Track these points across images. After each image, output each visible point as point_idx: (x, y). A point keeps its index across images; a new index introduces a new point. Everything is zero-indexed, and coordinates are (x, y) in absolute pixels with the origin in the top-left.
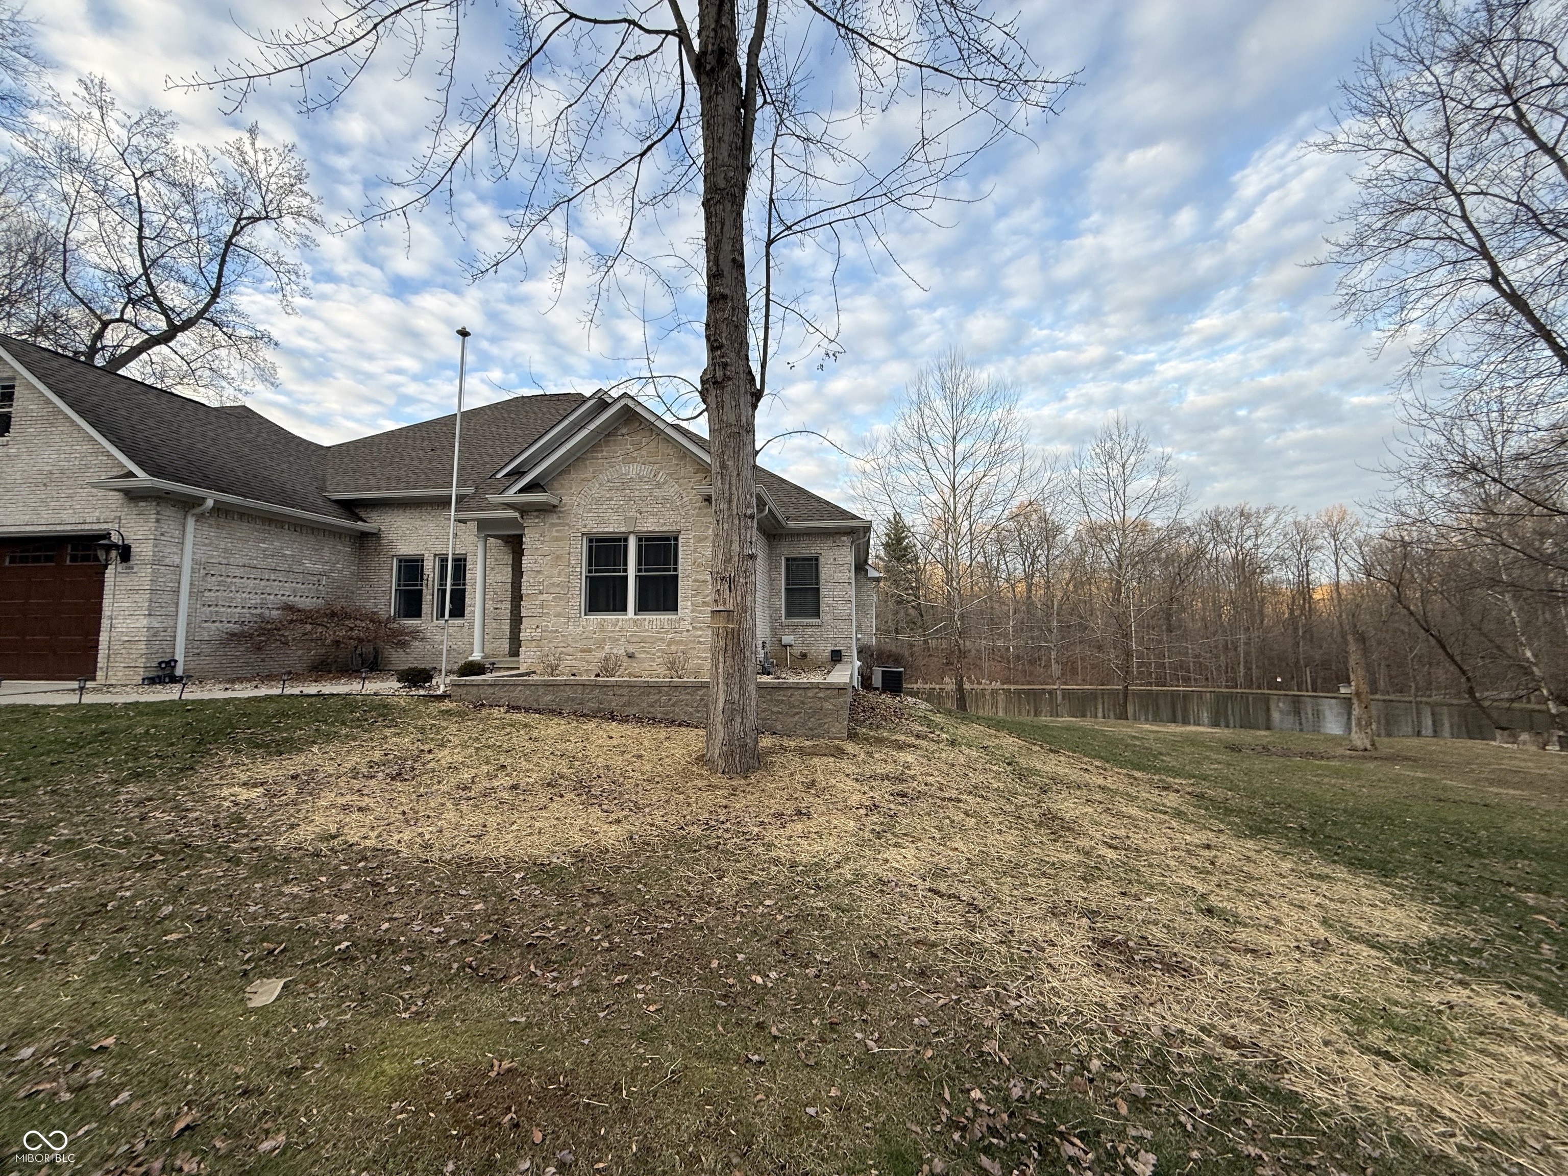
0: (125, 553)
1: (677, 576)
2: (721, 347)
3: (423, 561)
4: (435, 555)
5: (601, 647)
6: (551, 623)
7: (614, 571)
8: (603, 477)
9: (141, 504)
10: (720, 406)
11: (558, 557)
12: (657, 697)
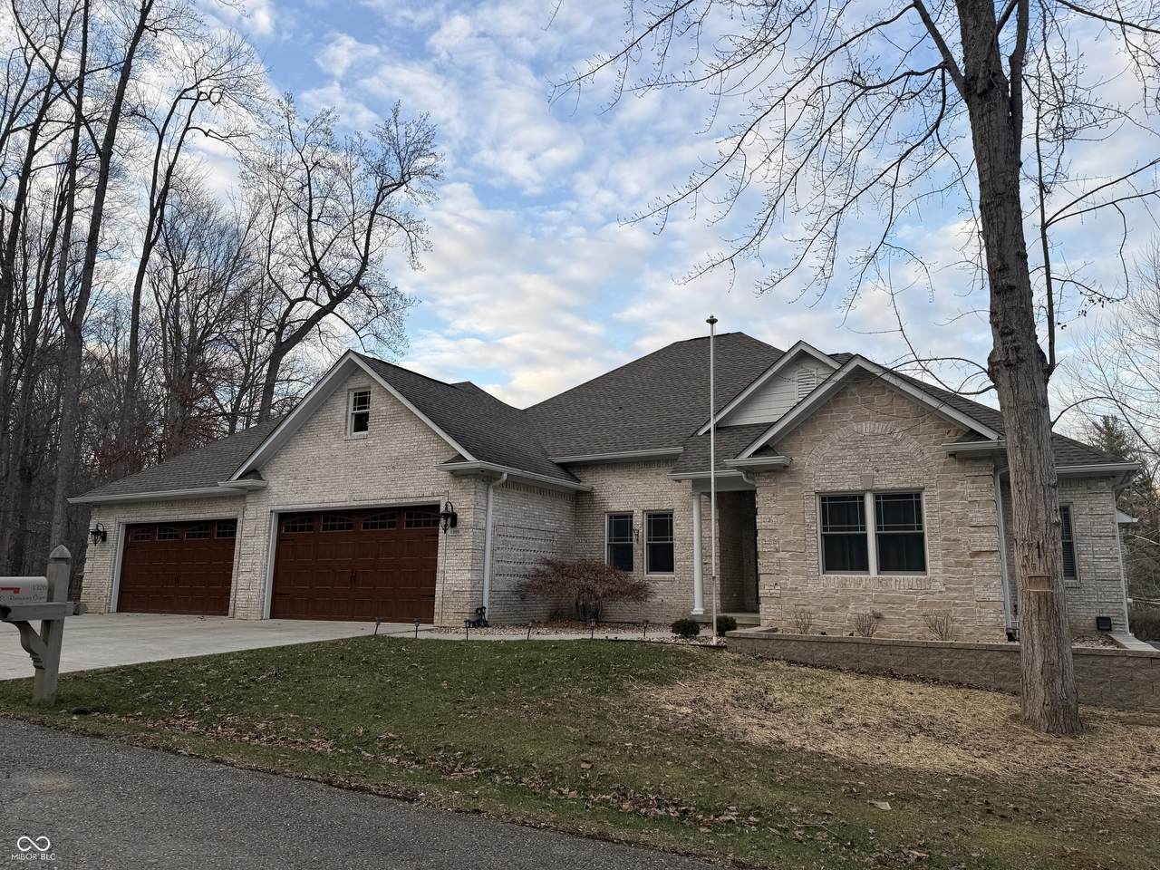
0: (453, 519)
1: (924, 533)
2: (1011, 333)
3: (631, 517)
4: (644, 511)
5: (844, 606)
6: (790, 580)
7: (849, 529)
8: (835, 437)
9: (464, 481)
10: (1014, 385)
11: (792, 516)
12: (937, 659)
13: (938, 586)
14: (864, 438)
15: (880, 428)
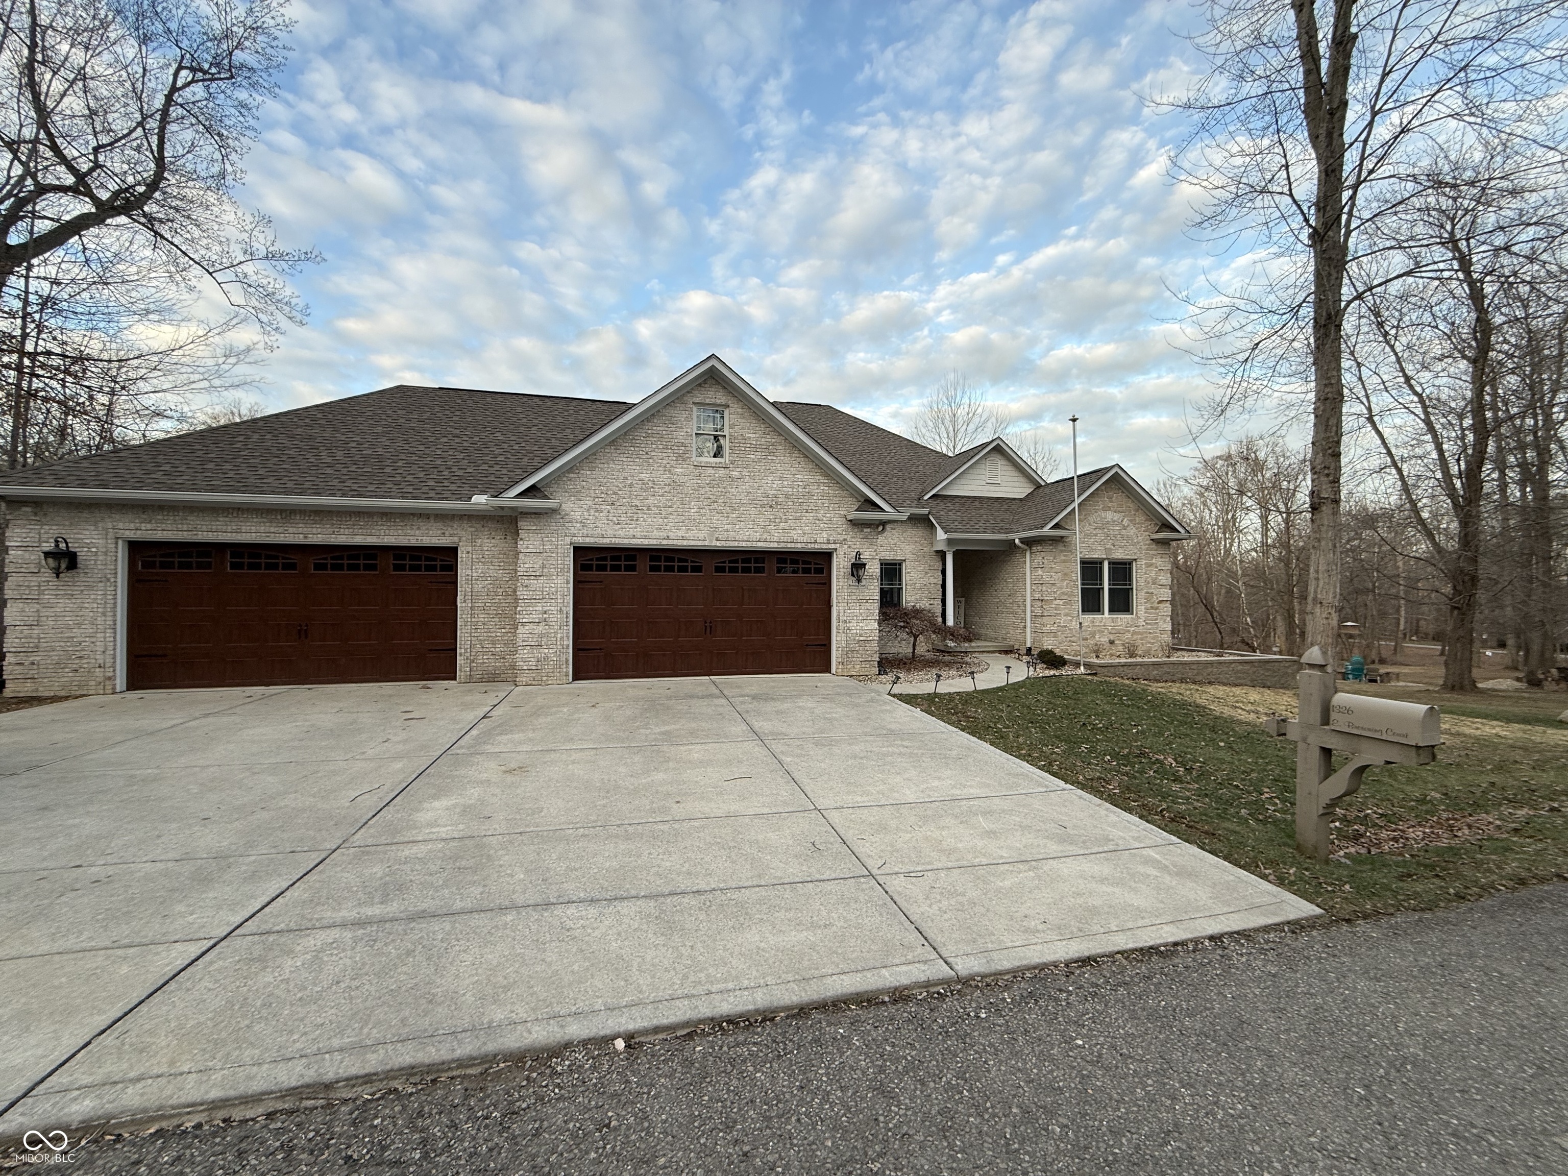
0: (854, 570)
1: (1133, 587)
5: (1093, 636)
6: (1062, 620)
7: (1093, 584)
13: (1141, 622)
14: (1108, 523)
15: (1117, 517)
